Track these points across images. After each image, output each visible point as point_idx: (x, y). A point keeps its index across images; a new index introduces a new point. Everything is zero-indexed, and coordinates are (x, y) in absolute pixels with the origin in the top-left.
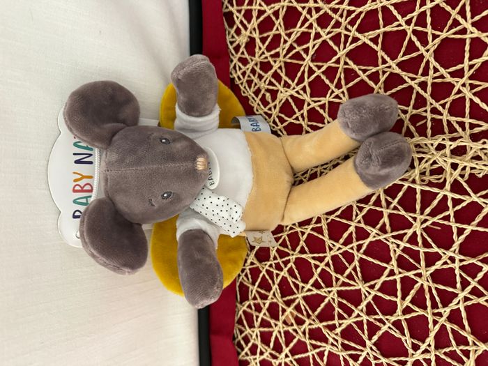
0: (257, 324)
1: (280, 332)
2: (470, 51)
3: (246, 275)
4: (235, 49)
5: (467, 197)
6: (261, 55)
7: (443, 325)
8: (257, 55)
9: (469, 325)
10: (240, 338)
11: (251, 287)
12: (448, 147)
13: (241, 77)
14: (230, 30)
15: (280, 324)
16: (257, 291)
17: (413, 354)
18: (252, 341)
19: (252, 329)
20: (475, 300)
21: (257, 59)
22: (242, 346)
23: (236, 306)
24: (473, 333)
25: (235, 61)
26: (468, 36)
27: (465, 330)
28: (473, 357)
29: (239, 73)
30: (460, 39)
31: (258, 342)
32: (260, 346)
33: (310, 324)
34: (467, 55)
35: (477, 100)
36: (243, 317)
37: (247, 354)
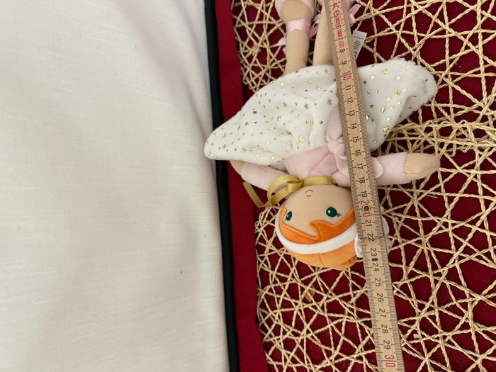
0: (279, 306)
1: (300, 311)
2: (449, 48)
3: (266, 262)
4: (248, 59)
5: (454, 170)
6: (272, 63)
7: (443, 283)
8: (268, 63)
9: (465, 280)
10: (263, 321)
11: (271, 272)
12: (434, 129)
13: (255, 83)
14: (243, 43)
15: (300, 302)
16: (277, 275)
17: (420, 313)
18: (275, 323)
19: (275, 311)
20: (468, 258)
21: (268, 66)
22: (266, 328)
23: (258, 291)
24: (468, 287)
25: (249, 69)
26: (447, 36)
27: (462, 285)
28: (470, 308)
29: (253, 80)
30: (441, 39)
31: (281, 323)
32: (283, 326)
33: (328, 298)
34: (447, 52)
35: (458, 88)
36: (265, 301)
37: (271, 336)
